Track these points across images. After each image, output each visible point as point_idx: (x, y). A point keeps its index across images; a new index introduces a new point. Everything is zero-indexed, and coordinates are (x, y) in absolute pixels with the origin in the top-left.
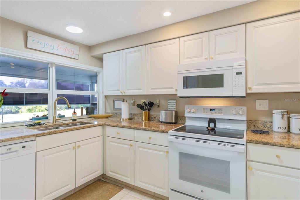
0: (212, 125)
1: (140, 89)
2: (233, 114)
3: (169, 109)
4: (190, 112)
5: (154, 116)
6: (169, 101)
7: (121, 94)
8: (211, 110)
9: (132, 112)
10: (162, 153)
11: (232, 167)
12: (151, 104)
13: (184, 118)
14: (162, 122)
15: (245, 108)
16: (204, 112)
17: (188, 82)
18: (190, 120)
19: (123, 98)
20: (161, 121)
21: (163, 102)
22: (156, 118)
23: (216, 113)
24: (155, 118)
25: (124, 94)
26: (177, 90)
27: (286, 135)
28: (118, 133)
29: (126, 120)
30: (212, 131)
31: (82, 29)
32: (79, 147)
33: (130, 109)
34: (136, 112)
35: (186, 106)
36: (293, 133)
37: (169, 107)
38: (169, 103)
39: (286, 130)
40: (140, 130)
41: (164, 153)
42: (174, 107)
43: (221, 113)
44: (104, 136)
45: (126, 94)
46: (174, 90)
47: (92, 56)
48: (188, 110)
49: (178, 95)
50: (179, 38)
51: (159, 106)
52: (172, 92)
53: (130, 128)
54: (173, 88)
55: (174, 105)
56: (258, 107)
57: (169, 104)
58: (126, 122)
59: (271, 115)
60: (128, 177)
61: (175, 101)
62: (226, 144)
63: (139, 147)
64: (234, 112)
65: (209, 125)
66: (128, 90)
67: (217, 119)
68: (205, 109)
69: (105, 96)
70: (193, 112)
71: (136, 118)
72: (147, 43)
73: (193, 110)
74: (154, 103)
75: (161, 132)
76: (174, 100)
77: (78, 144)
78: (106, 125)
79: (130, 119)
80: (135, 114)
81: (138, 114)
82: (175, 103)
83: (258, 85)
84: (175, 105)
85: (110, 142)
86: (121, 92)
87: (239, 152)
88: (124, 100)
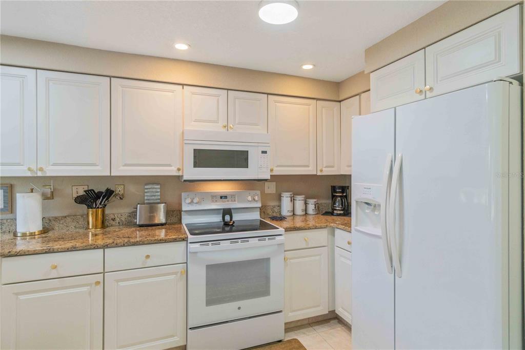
0: (227, 218)
1: (95, 165)
2: (249, 201)
3: (146, 201)
4: (192, 202)
5: (113, 217)
6: (146, 187)
7: (29, 174)
8: (221, 197)
9: (47, 215)
10: (172, 277)
13: (180, 211)
14: (141, 226)
15: (258, 192)
16: (213, 201)
17: (203, 158)
18: (189, 215)
19: (8, 184)
20: (138, 223)
21: (132, 189)
22: (118, 220)
23: (228, 201)
24: (114, 220)
26: (179, 170)
27: (304, 217)
29: (32, 235)
30: (228, 226)
33: (44, 209)
35: (183, 194)
36: (297, 215)
37: (146, 198)
38: (146, 191)
39: (292, 214)
40: (121, 246)
41: (175, 276)
42: (156, 197)
43: (235, 201)
46: (174, 168)
48: (188, 201)
49: (185, 178)
50: (183, 85)
51: (122, 196)
53: (94, 248)
54: (172, 166)
55: (158, 192)
56: (267, 191)
57: (146, 192)
58: (34, 240)
59: (279, 198)
61: (159, 187)
62: (267, 238)
63: (118, 281)
64: (250, 198)
65: (224, 219)
66: (54, 165)
67: (233, 209)
68: (213, 197)
70: (196, 203)
71: (57, 226)
72: (113, 75)
73: (196, 200)
74: (114, 192)
75: (171, 242)
76: (157, 184)
79: (45, 231)
80: (56, 218)
81: (65, 217)
82: (159, 190)
83: (278, 166)
84: (159, 194)
85: (17, 294)
86: (29, 169)
87: (278, 245)
88: (12, 186)
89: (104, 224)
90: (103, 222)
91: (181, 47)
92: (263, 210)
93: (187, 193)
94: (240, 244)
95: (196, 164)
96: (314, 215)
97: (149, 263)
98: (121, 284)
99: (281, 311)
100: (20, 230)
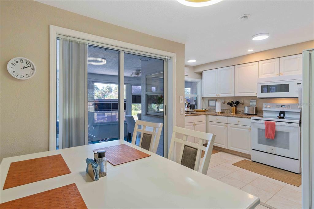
0: (282, 115)
1: (230, 93)
4: (266, 107)
5: (240, 111)
6: (251, 101)
7: (216, 96)
8: (282, 106)
9: (223, 108)
10: (247, 130)
11: (291, 136)
12: (238, 103)
13: (262, 112)
14: (246, 114)
16: (277, 108)
17: (266, 88)
18: (267, 113)
19: (215, 99)
21: (246, 101)
22: (242, 112)
23: (285, 108)
24: (240, 112)
25: (218, 96)
26: (257, 94)
28: (217, 119)
29: (219, 113)
32: (196, 125)
33: (222, 106)
34: (226, 108)
35: (264, 104)
37: (251, 105)
40: (232, 117)
42: (255, 105)
43: (289, 108)
44: (207, 121)
45: (220, 96)
46: (255, 93)
47: (195, 72)
48: (265, 106)
49: (258, 97)
50: (259, 61)
51: (243, 104)
52: (254, 95)
57: (251, 103)
60: (223, 145)
61: (255, 101)
63: (232, 127)
66: (222, 94)
67: (286, 112)
68: (278, 106)
69: (202, 98)
70: (268, 108)
71: (226, 112)
72: (236, 64)
73: (269, 106)
74: (239, 102)
76: (255, 100)
77: (195, 123)
78: (208, 114)
79: (222, 113)
80: (225, 110)
81: (227, 109)
82: (255, 102)
85: (211, 124)
86: (217, 95)
87: (294, 127)
88: (216, 100)
89: (236, 112)
91: (250, 51)
93: (267, 104)
95: (262, 91)
100: (216, 111)
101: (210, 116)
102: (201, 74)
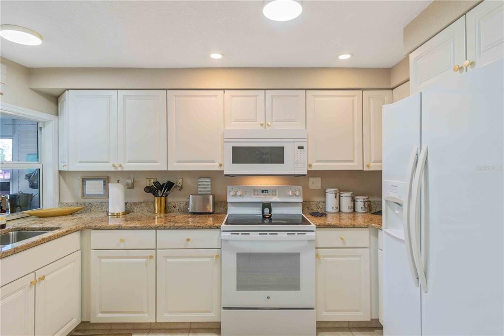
0: (267, 211)
1: (156, 162)
2: (290, 196)
3: (199, 193)
4: (235, 195)
5: (174, 204)
6: (199, 180)
7: (113, 169)
8: (263, 191)
9: (129, 200)
10: (209, 260)
12: (170, 185)
13: (226, 203)
14: (193, 213)
15: (300, 188)
16: (255, 194)
17: (241, 155)
18: (234, 206)
20: (190, 211)
21: (189, 182)
22: (177, 207)
23: (269, 195)
24: (175, 207)
25: (120, 169)
26: (221, 165)
28: (122, 241)
29: (118, 215)
30: (267, 219)
31: (41, 37)
32: (43, 278)
33: (126, 195)
34: (136, 200)
35: (228, 187)
36: (343, 213)
37: (199, 189)
38: (199, 183)
39: (338, 210)
40: (168, 229)
41: (211, 259)
42: (210, 189)
43: (276, 195)
44: (84, 251)
45: (125, 169)
46: (217, 164)
47: (31, 89)
48: (232, 193)
49: (225, 173)
50: (224, 90)
51: (181, 187)
52: (214, 167)
53: (149, 229)
54: (215, 162)
55: (209, 185)
56: (312, 186)
57: (199, 185)
58: (118, 219)
59: (324, 194)
60: (143, 313)
61: (210, 180)
62: (296, 233)
63: (166, 257)
64: (290, 193)
65: (263, 212)
66: (129, 162)
67: (272, 203)
68: (255, 191)
69: (60, 172)
70: (239, 196)
71: (137, 209)
72: (169, 88)
73: (239, 193)
74: (173, 184)
75: (207, 229)
76: (208, 178)
77: (39, 274)
78: (90, 228)
79: (127, 212)
80: (135, 203)
81: (141, 203)
82: (210, 183)
83: (317, 161)
84: (210, 186)
85: (100, 258)
86: (114, 166)
87: (308, 240)
88: (108, 178)
89: (166, 210)
90: (166, 209)
91: (216, 56)
92: (305, 205)
93: (231, 187)
94: (268, 236)
95: (235, 161)
96: (363, 213)
97: (190, 245)
98: (169, 260)
99: (312, 309)
100: (111, 210)
101: (95, 234)
102: (55, 99)
